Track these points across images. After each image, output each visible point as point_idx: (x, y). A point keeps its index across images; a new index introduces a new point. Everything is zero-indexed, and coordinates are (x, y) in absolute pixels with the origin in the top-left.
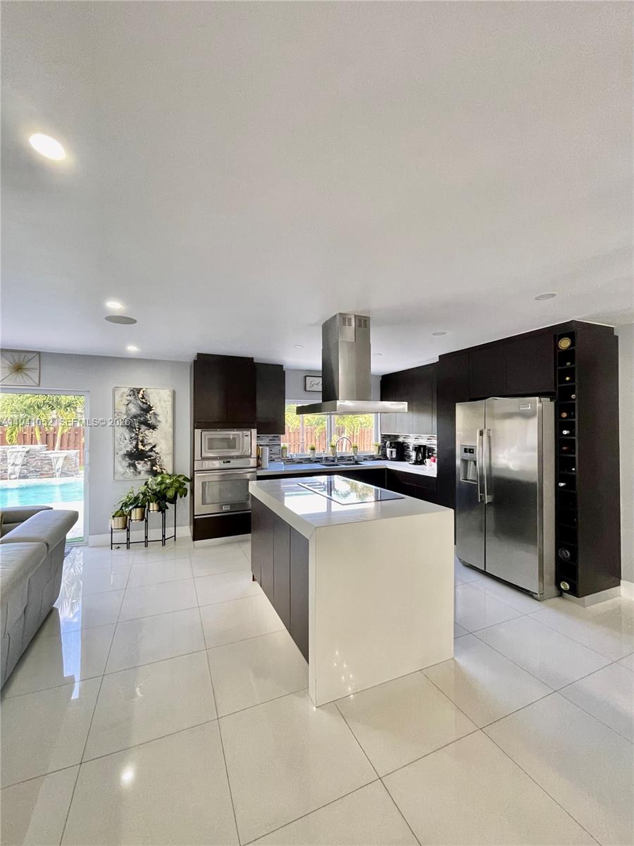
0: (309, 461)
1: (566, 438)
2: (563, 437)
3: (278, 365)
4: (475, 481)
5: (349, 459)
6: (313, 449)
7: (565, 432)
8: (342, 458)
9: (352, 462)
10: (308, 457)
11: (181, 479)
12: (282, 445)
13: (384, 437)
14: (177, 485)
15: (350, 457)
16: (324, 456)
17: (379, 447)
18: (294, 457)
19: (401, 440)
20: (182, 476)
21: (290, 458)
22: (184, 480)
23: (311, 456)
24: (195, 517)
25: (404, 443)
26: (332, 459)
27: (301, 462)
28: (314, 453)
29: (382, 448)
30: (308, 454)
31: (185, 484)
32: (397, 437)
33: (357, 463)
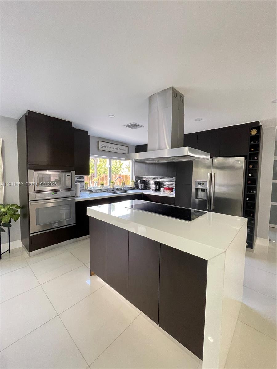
0: (100, 191)
1: (250, 177)
2: (249, 177)
3: (85, 131)
4: (205, 199)
5: (121, 189)
6: (103, 184)
7: (250, 175)
8: (118, 189)
9: (123, 191)
10: (99, 189)
11: (14, 208)
12: (85, 182)
13: (136, 178)
14: (11, 212)
15: (122, 188)
16: (108, 188)
17: (134, 183)
18: (92, 189)
19: (144, 179)
20: (15, 205)
21: (90, 190)
22: (16, 208)
23: (101, 188)
24: (31, 235)
25: (146, 181)
26: (112, 190)
27: (96, 192)
28: (103, 186)
29: (136, 184)
30: (100, 187)
31: (18, 211)
32: (142, 177)
33: (125, 191)
